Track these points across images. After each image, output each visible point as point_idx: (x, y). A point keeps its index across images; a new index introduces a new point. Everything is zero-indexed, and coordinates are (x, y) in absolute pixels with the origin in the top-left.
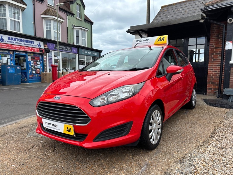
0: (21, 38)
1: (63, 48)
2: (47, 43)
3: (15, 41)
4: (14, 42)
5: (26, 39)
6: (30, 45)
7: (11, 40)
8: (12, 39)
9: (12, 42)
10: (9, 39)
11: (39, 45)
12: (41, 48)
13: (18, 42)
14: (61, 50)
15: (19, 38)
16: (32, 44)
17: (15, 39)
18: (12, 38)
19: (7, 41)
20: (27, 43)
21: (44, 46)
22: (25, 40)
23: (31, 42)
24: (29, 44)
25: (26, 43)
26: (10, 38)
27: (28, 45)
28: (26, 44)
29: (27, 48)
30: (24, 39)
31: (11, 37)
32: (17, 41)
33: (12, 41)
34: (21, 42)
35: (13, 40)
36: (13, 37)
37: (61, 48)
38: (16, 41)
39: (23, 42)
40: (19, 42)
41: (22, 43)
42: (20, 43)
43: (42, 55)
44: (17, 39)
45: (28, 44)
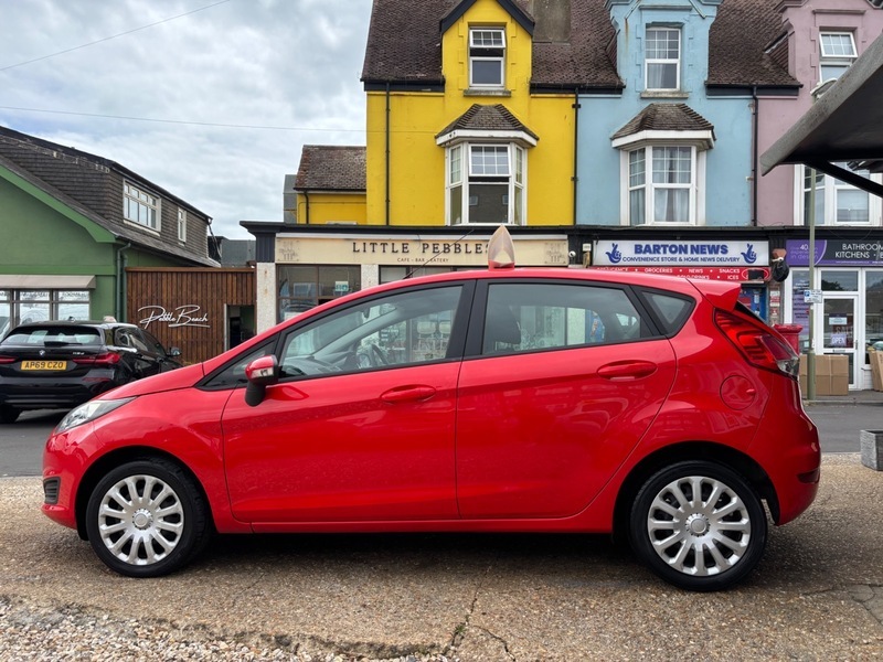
0: (677, 243)
1: (872, 252)
2: (789, 243)
3: (656, 255)
4: (652, 259)
5: (695, 243)
6: (709, 259)
7: (645, 252)
8: (648, 249)
9: (646, 259)
10: (636, 252)
11: (749, 256)
12: (754, 264)
13: (669, 255)
14: (863, 259)
15: (670, 243)
16: (720, 255)
17: (657, 249)
18: (648, 246)
19: (632, 259)
20: (700, 256)
21: (772, 256)
22: (692, 246)
23: (714, 250)
24: (708, 256)
25: (695, 256)
26: (641, 246)
27: (704, 260)
28: (696, 259)
29: (697, 271)
30: (689, 243)
31: (644, 243)
32: (665, 252)
33: (648, 255)
34: (677, 255)
35: (650, 252)
36: (652, 243)
37: (863, 251)
38: (659, 253)
39: (686, 252)
40: (674, 256)
41: (683, 256)
42: (672, 259)
43: (762, 290)
44: (665, 247)
45: (703, 256)
